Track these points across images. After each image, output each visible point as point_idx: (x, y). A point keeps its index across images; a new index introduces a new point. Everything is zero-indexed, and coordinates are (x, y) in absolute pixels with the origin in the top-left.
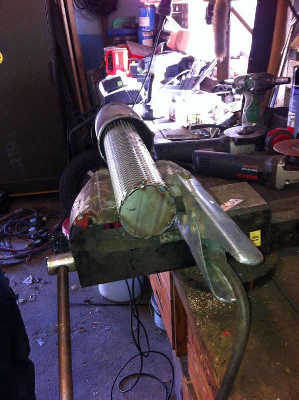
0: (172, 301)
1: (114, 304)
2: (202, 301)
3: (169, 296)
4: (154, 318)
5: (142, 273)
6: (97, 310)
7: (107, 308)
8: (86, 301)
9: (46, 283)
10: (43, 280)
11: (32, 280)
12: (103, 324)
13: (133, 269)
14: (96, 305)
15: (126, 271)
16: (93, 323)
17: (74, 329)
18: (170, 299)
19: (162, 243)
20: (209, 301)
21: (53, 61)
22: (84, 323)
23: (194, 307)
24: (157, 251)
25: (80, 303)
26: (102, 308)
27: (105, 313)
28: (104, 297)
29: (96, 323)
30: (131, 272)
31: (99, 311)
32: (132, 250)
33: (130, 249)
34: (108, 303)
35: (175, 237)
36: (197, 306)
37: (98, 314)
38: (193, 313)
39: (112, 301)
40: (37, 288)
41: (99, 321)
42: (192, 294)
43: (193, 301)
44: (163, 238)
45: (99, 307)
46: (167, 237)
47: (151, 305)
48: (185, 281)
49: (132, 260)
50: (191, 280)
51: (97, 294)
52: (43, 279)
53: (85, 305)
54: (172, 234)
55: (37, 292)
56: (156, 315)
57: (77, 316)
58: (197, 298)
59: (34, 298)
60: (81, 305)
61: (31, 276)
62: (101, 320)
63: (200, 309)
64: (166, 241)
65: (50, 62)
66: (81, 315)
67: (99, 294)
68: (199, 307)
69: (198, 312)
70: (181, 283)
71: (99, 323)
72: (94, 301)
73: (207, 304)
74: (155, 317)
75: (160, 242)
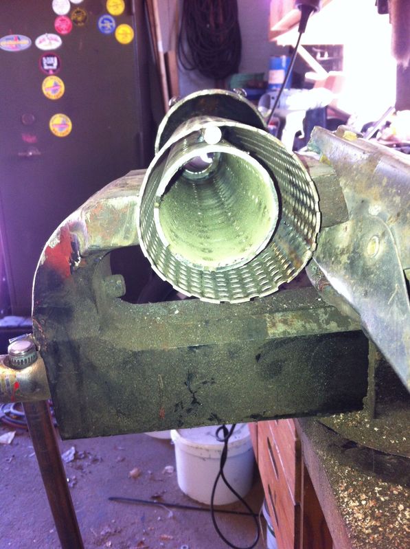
0: (297, 507)
1: (200, 507)
2: (381, 506)
3: (293, 497)
4: (266, 539)
5: (216, 416)
6: (171, 514)
7: (188, 512)
8: (154, 498)
9: (95, 460)
10: (91, 455)
11: (75, 455)
12: (177, 540)
13: (195, 402)
14: (170, 506)
15: (177, 405)
16: (162, 536)
17: (129, 543)
18: (295, 504)
19: (271, 336)
20: (401, 507)
21: (141, 134)
22: (146, 534)
23: (356, 520)
24: (258, 357)
25: (144, 499)
26: (179, 513)
27: (183, 522)
28: (184, 494)
29: (165, 536)
30: (189, 410)
31: (174, 518)
32: (191, 348)
33: (186, 345)
34: (191, 505)
35: (308, 326)
36: (364, 519)
37: (172, 521)
38: (353, 537)
39: (197, 502)
40: (80, 468)
41: (173, 533)
42: (350, 484)
43: (352, 504)
44: (274, 325)
45: (174, 509)
46: (285, 322)
47: (262, 516)
48: (332, 447)
49: (190, 376)
50: (350, 444)
51: (174, 487)
52: (92, 453)
53: (152, 503)
54: (301, 317)
55: (79, 473)
56: (269, 534)
57: (136, 521)
58: (364, 496)
59: (74, 482)
60: (145, 503)
61: (73, 448)
62: (176, 532)
63: (374, 529)
64: (284, 332)
65: (138, 136)
66: (143, 519)
67: (176, 488)
68: (369, 522)
69: (368, 535)
70: (321, 453)
71: (172, 537)
72: (168, 499)
73: (394, 515)
74: (268, 537)
75: (267, 334)
